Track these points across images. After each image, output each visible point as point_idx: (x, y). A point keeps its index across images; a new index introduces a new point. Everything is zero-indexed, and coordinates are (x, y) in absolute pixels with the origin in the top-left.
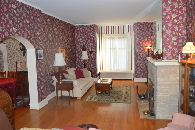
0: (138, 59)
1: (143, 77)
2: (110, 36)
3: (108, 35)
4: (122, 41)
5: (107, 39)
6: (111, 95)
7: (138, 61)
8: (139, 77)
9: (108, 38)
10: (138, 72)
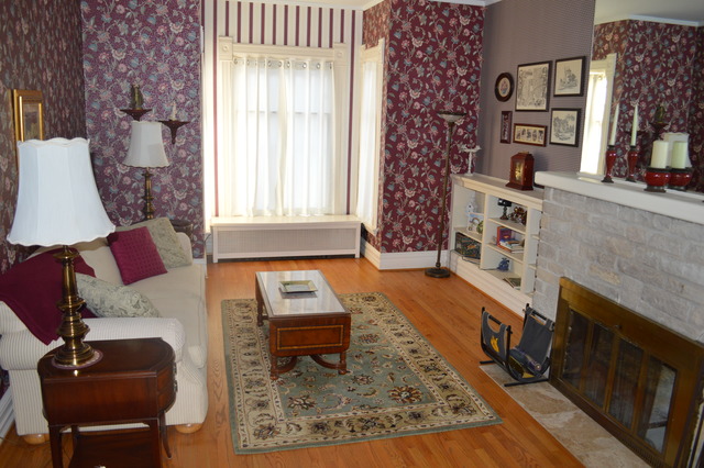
0: (397, 167)
1: (414, 247)
2: (256, 50)
3: (245, 45)
4: (313, 78)
5: (243, 68)
6: (352, 369)
7: (399, 178)
8: (398, 249)
9: (249, 60)
10: (397, 226)
